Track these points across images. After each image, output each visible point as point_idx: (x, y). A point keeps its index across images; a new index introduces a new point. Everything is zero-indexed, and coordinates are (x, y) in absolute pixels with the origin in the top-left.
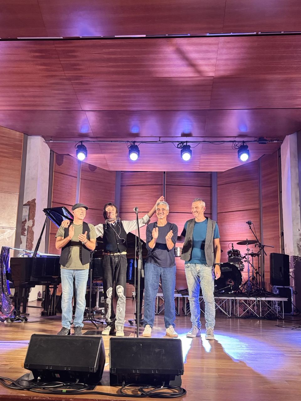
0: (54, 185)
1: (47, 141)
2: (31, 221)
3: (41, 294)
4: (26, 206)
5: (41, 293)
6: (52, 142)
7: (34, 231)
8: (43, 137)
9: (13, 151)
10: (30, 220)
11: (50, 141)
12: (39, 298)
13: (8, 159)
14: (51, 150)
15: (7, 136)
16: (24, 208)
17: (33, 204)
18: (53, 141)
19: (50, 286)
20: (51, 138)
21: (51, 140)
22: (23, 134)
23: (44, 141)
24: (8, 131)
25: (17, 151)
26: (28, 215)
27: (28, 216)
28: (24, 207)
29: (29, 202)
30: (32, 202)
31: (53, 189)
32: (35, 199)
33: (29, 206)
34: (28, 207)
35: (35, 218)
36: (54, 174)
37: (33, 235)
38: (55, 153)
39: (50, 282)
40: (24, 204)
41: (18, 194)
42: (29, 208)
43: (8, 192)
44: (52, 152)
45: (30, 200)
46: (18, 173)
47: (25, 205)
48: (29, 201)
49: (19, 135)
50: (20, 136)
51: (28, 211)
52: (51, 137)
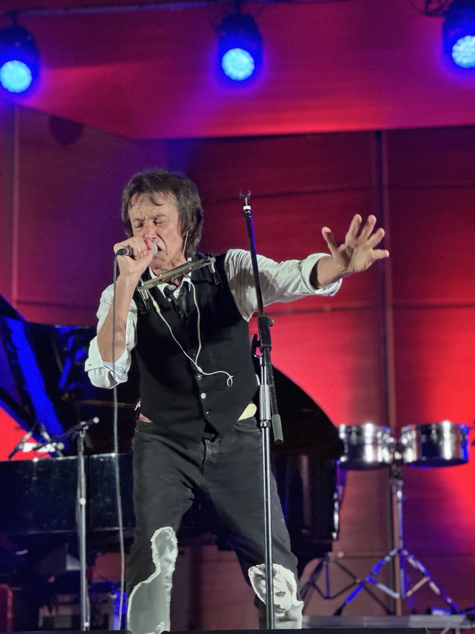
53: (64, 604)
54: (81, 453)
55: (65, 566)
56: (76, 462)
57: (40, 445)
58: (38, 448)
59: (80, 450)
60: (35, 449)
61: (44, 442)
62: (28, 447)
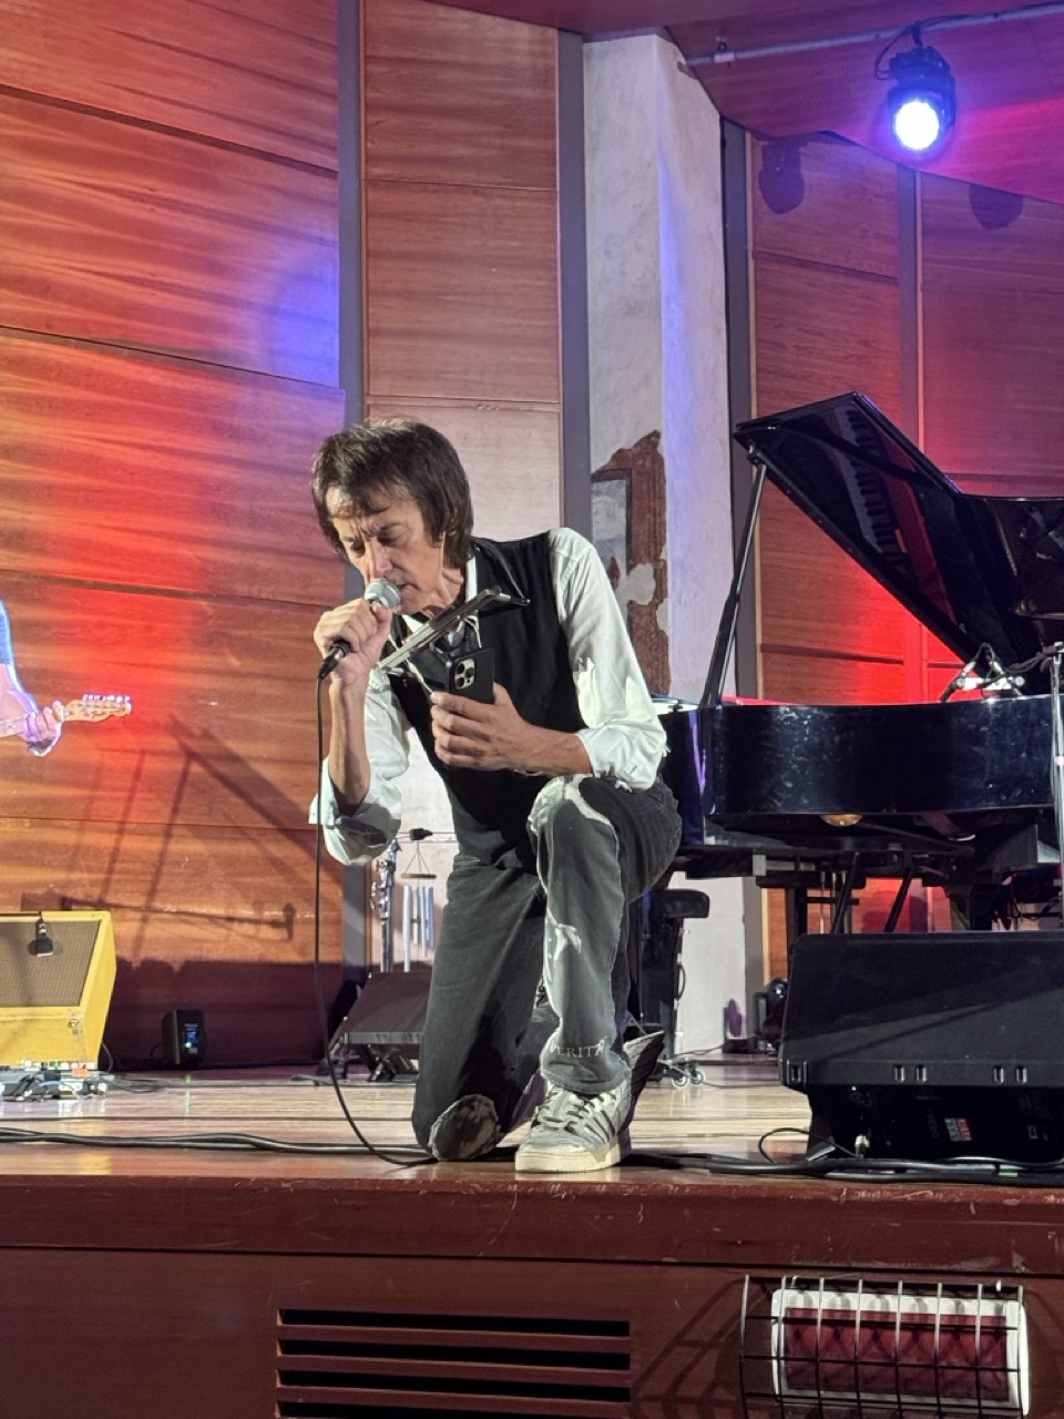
0: (758, 340)
1: (698, 61)
2: (645, 570)
3: (740, 1017)
4: (608, 484)
5: (742, 1010)
6: (729, 57)
7: (669, 632)
8: (670, 34)
9: (502, 148)
10: (639, 567)
11: (719, 58)
12: (730, 1037)
13: (479, 200)
14: (722, 119)
15: (464, 58)
16: (598, 493)
17: (648, 464)
18: (736, 50)
19: (812, 893)
20: (722, 33)
21: (723, 49)
22: (552, 33)
23: (679, 64)
24: (466, 27)
25: (527, 143)
26: (623, 533)
27: (624, 543)
28: (595, 487)
29: (620, 455)
30: (641, 455)
31: (759, 370)
32: (656, 434)
33: (624, 482)
34: (619, 488)
35: (670, 552)
36: (756, 269)
37: (666, 654)
38: (748, 136)
39: (813, 868)
40: (594, 469)
41: (559, 409)
42: (623, 492)
43: (502, 405)
44: (732, 132)
45: (627, 441)
46: (543, 283)
47: (603, 475)
48: (620, 451)
49: (532, 42)
50: (537, 48)
51: (621, 513)
52: (725, 26)
53: (1028, 916)
54: (1056, 690)
55: (1036, 857)
56: (1049, 703)
57: (988, 680)
58: (985, 685)
59: (1055, 685)
60: (981, 687)
61: (995, 676)
62: (970, 683)
